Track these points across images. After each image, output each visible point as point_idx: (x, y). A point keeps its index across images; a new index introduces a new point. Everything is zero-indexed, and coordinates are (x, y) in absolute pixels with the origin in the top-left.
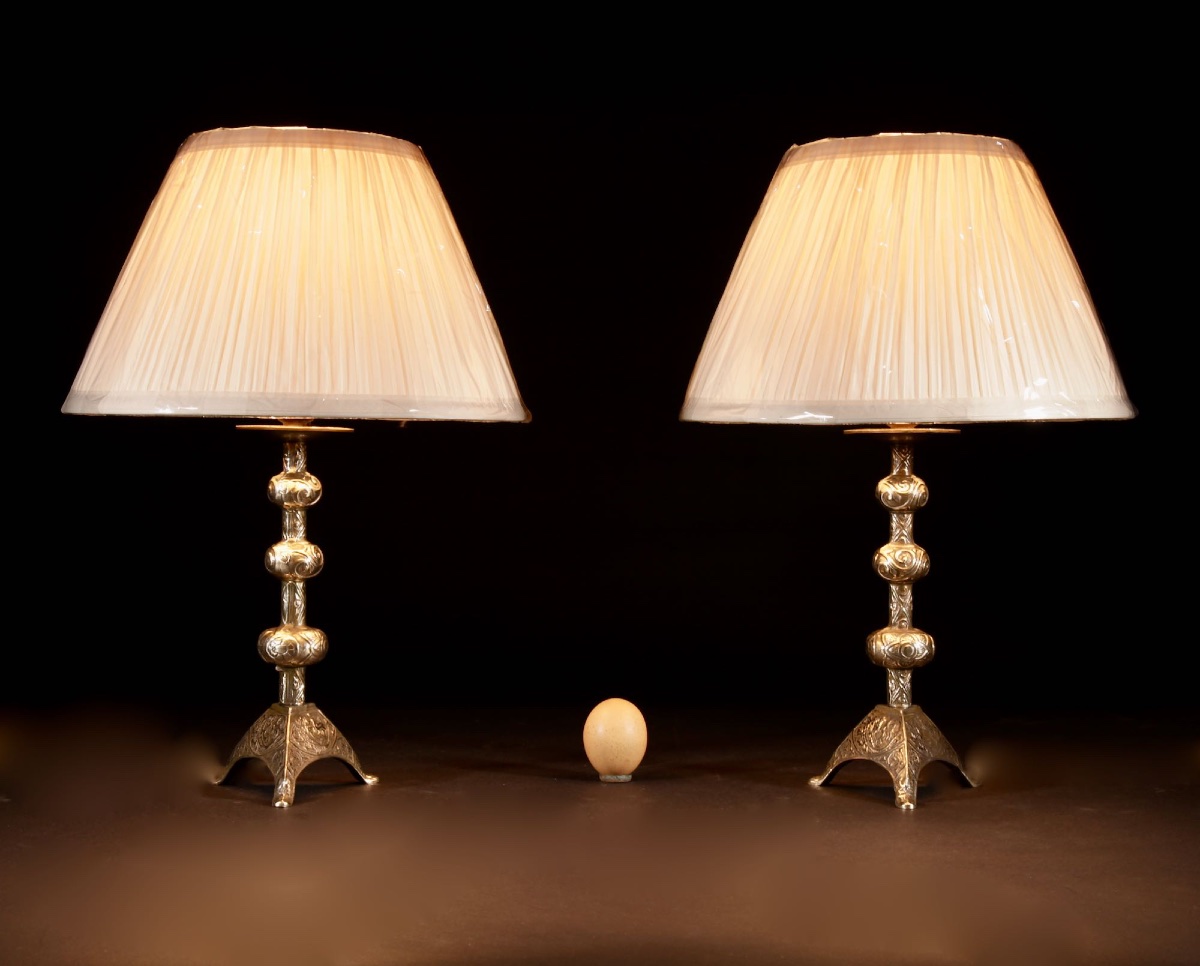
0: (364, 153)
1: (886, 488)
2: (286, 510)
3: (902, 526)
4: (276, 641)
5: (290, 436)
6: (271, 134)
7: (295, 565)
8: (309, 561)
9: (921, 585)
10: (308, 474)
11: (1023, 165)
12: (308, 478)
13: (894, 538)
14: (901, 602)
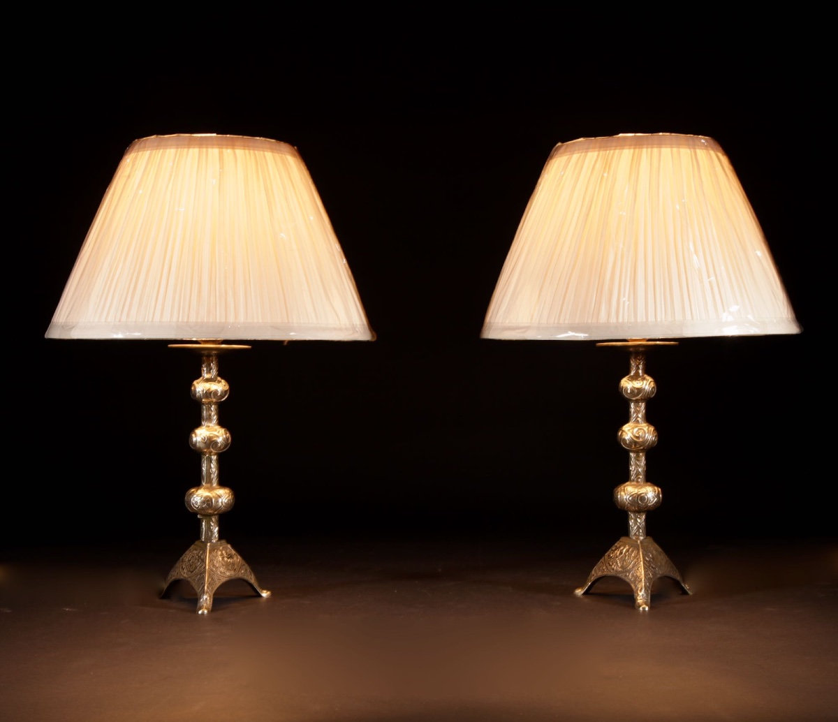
0: (256, 152)
1: (627, 384)
2: (203, 404)
3: (638, 411)
4: (198, 497)
5: (206, 352)
6: (191, 139)
7: (210, 442)
8: (220, 440)
9: (652, 453)
10: (219, 378)
11: (720, 155)
12: (219, 382)
13: (633, 420)
14: (638, 465)
